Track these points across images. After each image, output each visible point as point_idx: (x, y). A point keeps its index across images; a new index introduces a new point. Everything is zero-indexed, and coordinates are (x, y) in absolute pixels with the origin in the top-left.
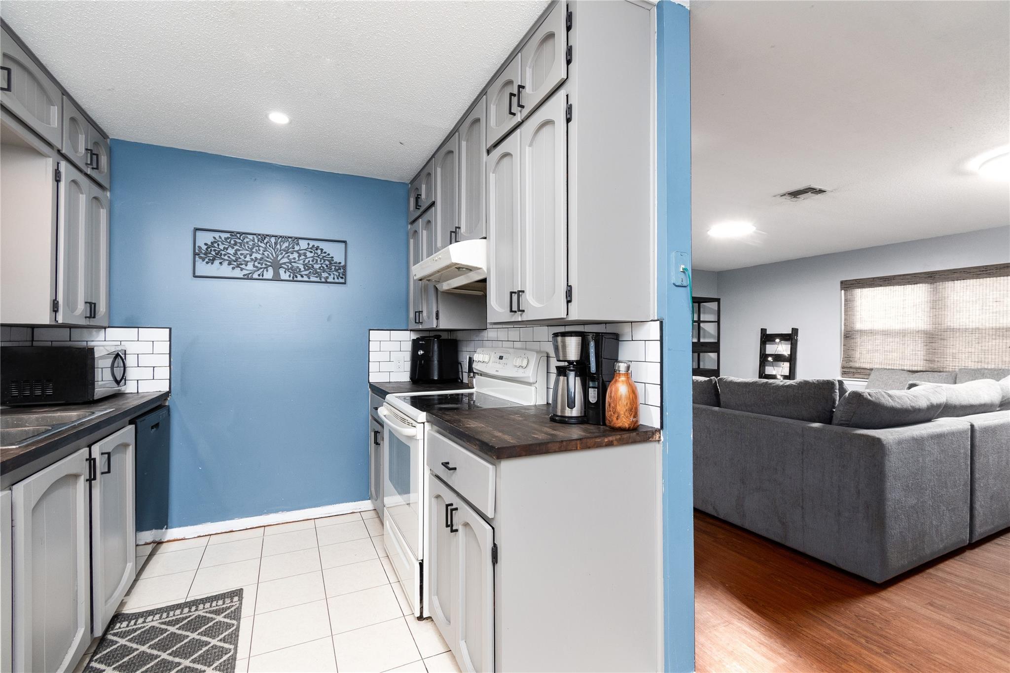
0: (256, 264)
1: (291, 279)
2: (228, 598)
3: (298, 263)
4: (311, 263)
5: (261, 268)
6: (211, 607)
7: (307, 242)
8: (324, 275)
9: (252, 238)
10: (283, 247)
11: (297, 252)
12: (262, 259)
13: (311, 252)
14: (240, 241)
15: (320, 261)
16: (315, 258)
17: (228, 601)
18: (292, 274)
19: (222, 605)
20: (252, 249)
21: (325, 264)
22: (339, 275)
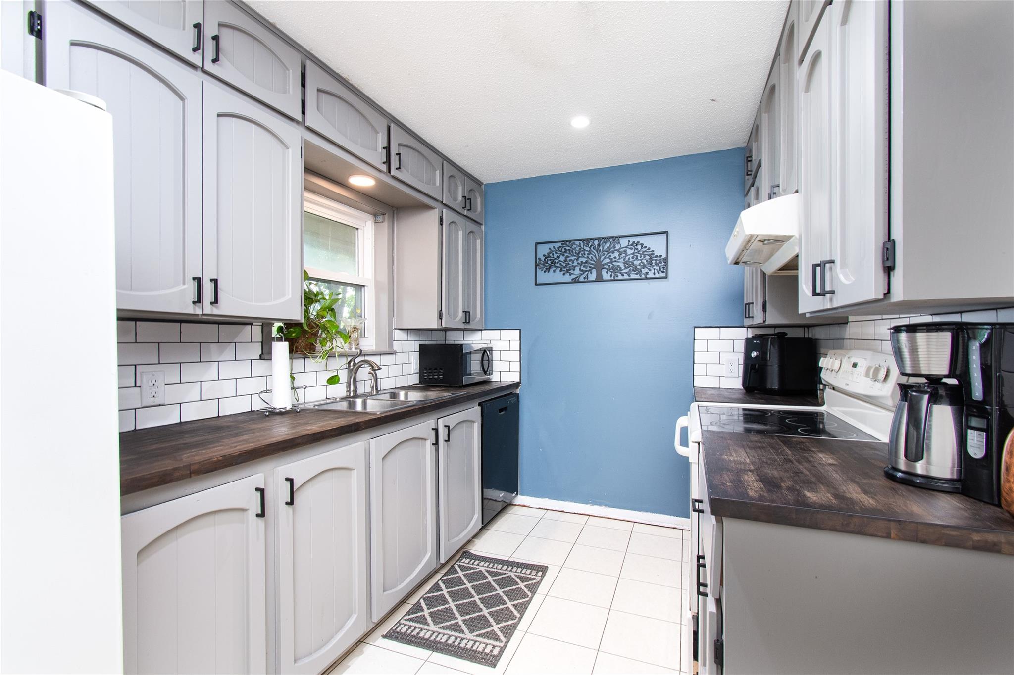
0: (582, 268)
1: (613, 278)
2: (535, 570)
3: (619, 262)
4: (631, 260)
5: (586, 271)
6: (521, 572)
7: (626, 239)
8: (644, 271)
9: (578, 244)
10: (605, 248)
11: (618, 251)
12: (586, 262)
13: (631, 249)
14: (569, 248)
15: (641, 257)
16: (636, 254)
17: (534, 573)
18: (613, 274)
19: (528, 575)
20: (579, 253)
21: (645, 260)
22: (660, 269)
